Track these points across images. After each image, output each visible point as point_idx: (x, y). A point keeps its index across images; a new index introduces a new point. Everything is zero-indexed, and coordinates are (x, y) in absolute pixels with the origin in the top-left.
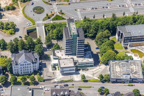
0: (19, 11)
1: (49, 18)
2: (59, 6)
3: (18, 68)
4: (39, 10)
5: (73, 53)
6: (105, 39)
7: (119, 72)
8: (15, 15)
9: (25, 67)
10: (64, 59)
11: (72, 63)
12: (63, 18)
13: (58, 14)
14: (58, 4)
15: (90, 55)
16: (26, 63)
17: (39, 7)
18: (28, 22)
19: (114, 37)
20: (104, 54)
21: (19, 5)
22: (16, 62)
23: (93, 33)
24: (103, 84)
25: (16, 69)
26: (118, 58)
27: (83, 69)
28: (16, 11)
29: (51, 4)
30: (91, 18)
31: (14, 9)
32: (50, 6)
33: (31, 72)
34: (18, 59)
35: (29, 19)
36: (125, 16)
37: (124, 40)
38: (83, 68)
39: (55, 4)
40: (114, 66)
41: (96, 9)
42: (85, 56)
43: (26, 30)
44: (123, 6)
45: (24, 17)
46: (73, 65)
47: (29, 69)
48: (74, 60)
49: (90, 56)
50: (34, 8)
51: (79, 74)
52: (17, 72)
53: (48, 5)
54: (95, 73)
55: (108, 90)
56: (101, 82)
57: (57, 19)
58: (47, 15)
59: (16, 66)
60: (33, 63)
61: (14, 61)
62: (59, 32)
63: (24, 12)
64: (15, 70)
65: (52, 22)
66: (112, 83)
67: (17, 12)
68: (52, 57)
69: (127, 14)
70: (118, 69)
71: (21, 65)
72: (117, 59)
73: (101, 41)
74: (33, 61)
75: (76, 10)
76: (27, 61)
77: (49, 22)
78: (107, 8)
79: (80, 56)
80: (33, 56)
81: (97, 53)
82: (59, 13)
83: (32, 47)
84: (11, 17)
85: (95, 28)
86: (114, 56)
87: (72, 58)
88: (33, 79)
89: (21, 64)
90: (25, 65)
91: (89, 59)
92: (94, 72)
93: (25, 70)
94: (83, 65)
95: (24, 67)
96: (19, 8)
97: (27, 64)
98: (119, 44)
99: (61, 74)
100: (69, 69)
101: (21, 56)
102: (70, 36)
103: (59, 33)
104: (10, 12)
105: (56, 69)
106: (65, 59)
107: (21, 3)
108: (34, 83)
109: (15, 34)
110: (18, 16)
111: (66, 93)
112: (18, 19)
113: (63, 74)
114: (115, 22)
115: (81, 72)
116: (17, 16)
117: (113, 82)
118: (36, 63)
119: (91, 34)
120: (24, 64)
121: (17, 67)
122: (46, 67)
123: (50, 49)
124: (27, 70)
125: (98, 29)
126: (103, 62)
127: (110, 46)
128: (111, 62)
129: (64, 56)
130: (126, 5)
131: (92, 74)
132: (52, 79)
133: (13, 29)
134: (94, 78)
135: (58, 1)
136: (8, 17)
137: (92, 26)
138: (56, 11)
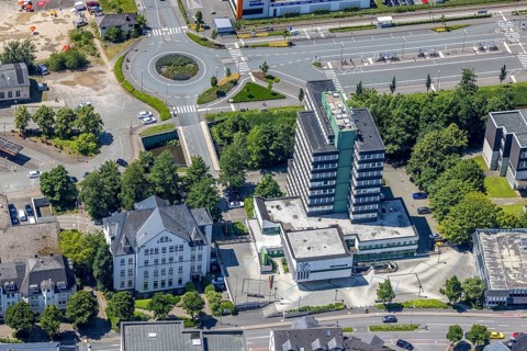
0: (102, 72)
1: (221, 94)
2: (251, 52)
3: (132, 267)
4: (177, 67)
5: (337, 209)
6: (447, 157)
7: (517, 269)
8: (88, 86)
9: (160, 262)
10: (303, 230)
11: (337, 242)
12: (275, 94)
13: (253, 80)
14: (247, 47)
15: (399, 213)
16: (167, 245)
17: (177, 55)
18: (144, 111)
19: (475, 155)
20: (452, 208)
21: (101, 50)
22: (127, 241)
23: (399, 140)
24: (458, 314)
25: (127, 267)
26: (507, 221)
27: (377, 268)
28: (92, 73)
29: (221, 46)
30: (382, 90)
31: (81, 65)
32: (218, 53)
33: (180, 282)
34: (136, 229)
35: (146, 99)
36: (505, 82)
37: (521, 160)
38: (378, 264)
39: (236, 44)
40: (496, 250)
41: (394, 59)
42: (382, 217)
43: (137, 139)
44: (495, 49)
45: (123, 92)
46: (343, 251)
47: (176, 267)
48: (344, 232)
49: (400, 217)
50: (159, 61)
51: (367, 284)
52: (130, 283)
53: (212, 50)
54: (426, 280)
55: (485, 329)
56: (451, 308)
57: (251, 97)
58: (214, 82)
59: (127, 258)
60: (191, 244)
61: (120, 237)
62: (271, 137)
63: (121, 78)
64: (122, 272)
65: (233, 107)
66: (495, 309)
67: (95, 76)
68: (255, 225)
69: (512, 77)
70: (510, 259)
71: (146, 251)
72: (505, 223)
73: (435, 165)
74: (192, 237)
75: (319, 65)
76: (170, 236)
77: (224, 108)
78: (435, 55)
79: (364, 216)
80: (189, 219)
81: (420, 212)
82: (255, 75)
83: (174, 192)
84: (74, 96)
85: (408, 122)
86: (492, 215)
87: (336, 226)
88: (195, 304)
89: (148, 247)
90: (160, 251)
91: (397, 229)
92: (421, 277)
93: (160, 273)
94: (378, 251)
95: (156, 261)
96: (103, 64)
97: (171, 248)
98: (496, 181)
99: (297, 287)
100: (327, 264)
101: (147, 217)
102: (328, 141)
103: (271, 143)
104: (70, 76)
105: (275, 267)
106: (309, 229)
107: (108, 43)
108: (197, 322)
109: (99, 152)
110: (101, 91)
111: (333, 344)
112: (103, 99)
113: (304, 286)
114: (477, 99)
115: (373, 277)
116: (97, 90)
117: (499, 307)
118: (201, 243)
119: (390, 146)
120: (160, 246)
121: (131, 260)
122: (238, 264)
123: (242, 204)
124: (167, 272)
125: (417, 127)
126: (450, 237)
127: (472, 181)
128: (482, 235)
129: (304, 222)
130: (505, 44)
131: (414, 284)
132: (266, 304)
133: (91, 135)
134: (423, 294)
135: (248, 36)
136: (65, 96)
137: (395, 112)
138: (246, 71)
